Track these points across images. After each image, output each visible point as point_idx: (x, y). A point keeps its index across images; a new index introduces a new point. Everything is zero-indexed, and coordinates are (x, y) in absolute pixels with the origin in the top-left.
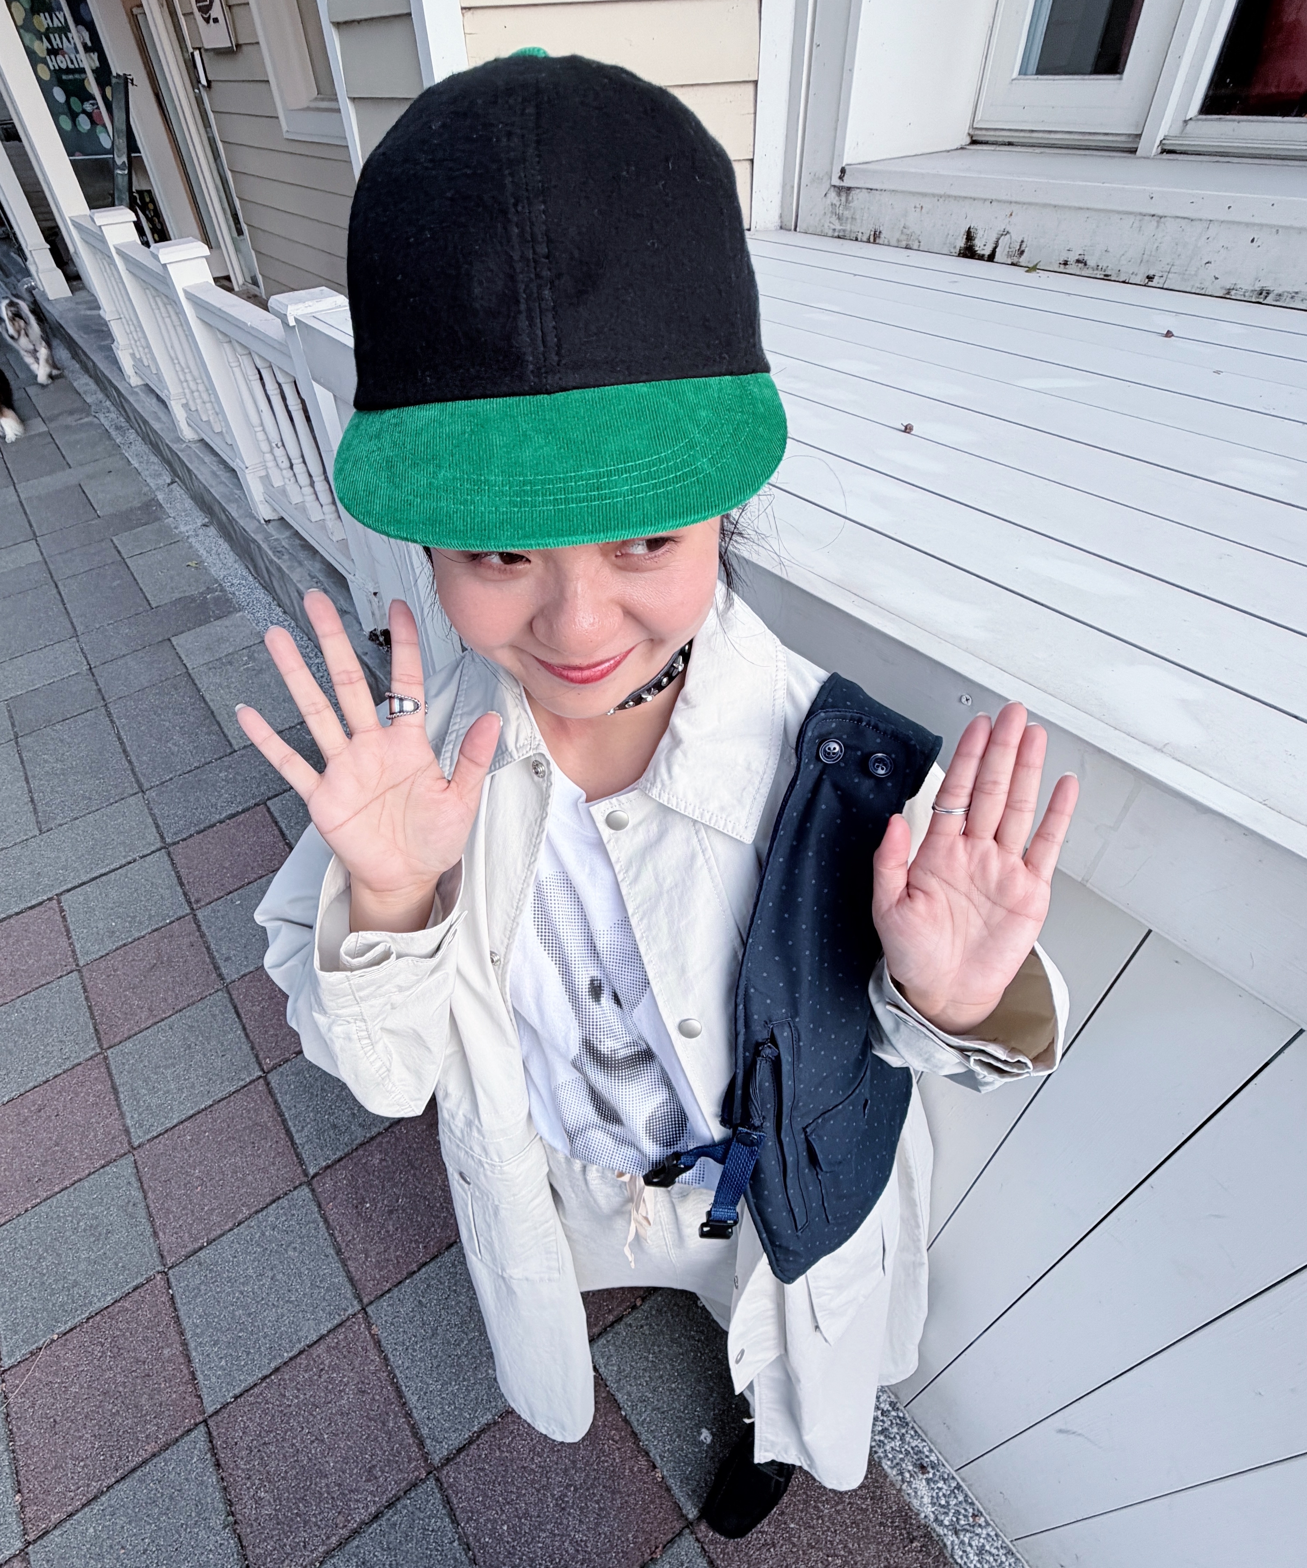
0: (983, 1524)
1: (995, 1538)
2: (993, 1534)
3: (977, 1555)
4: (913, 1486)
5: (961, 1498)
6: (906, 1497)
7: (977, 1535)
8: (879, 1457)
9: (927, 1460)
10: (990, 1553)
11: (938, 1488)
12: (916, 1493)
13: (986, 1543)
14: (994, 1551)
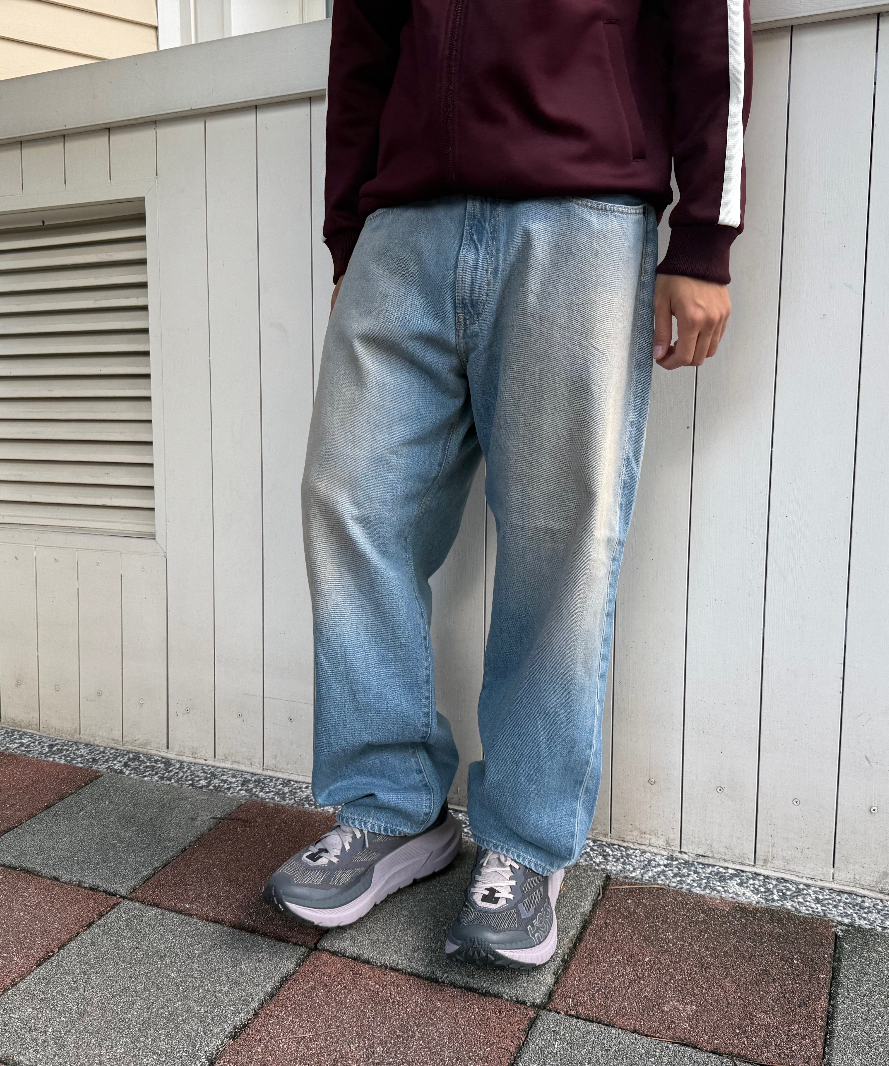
0: (805, 888)
1: (822, 891)
2: (817, 889)
3: (818, 903)
4: (730, 891)
5: (774, 882)
6: (730, 899)
7: (807, 894)
8: (687, 889)
9: (727, 875)
10: (826, 899)
11: (751, 884)
12: (737, 894)
13: (817, 896)
14: (828, 897)
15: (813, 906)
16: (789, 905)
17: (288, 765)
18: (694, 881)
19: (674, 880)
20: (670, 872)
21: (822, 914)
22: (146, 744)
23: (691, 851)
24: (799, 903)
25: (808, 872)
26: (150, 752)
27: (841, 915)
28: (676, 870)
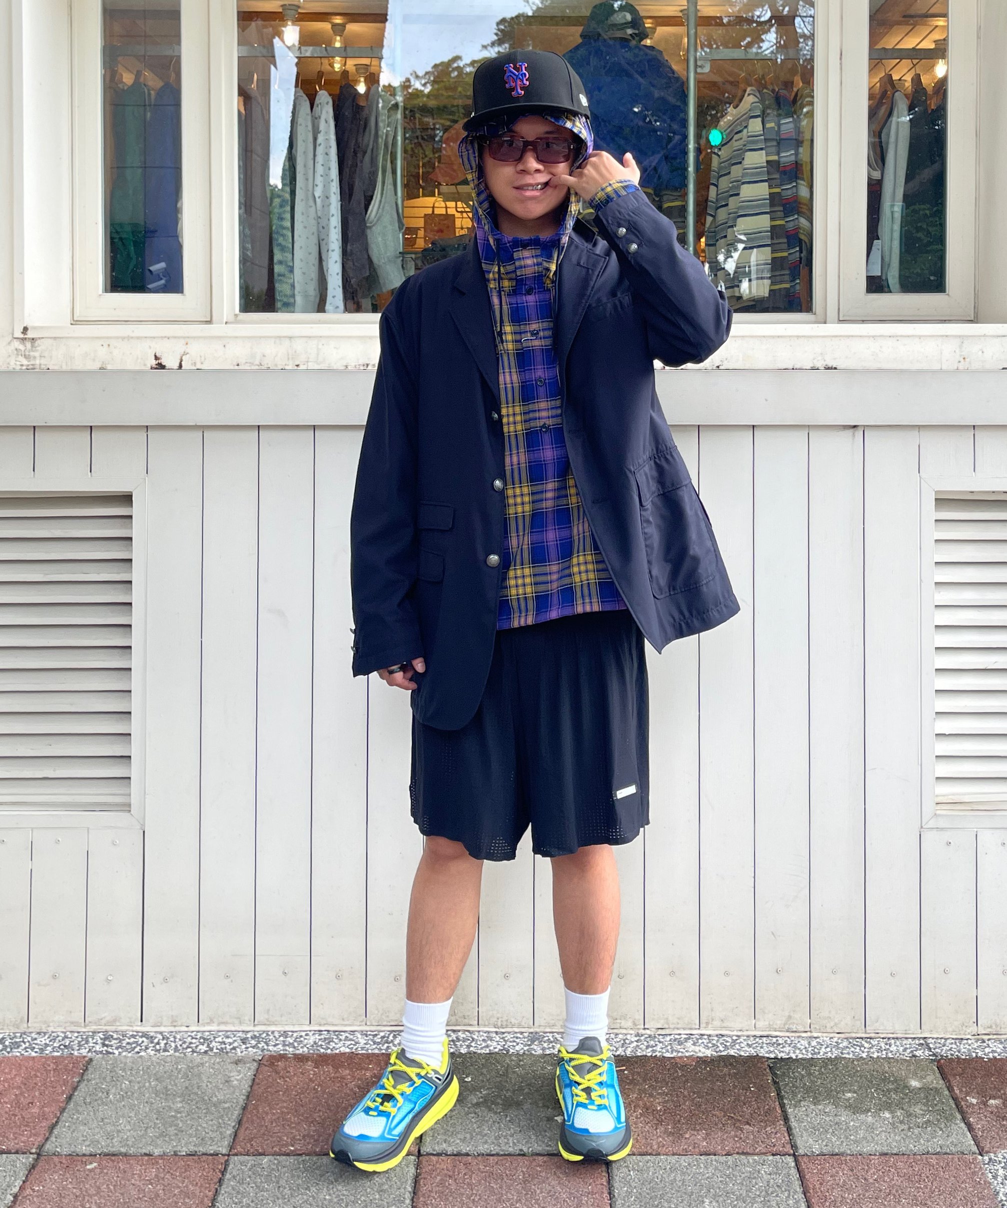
12: (695, 1052)
13: (747, 1042)
14: (754, 1042)
15: (748, 1050)
16: (732, 1052)
17: (281, 1016)
18: (662, 1048)
19: (648, 1051)
20: (642, 1046)
21: (755, 1054)
22: (115, 1021)
23: (652, 1026)
24: (738, 1049)
25: (739, 1026)
26: (120, 1028)
27: (767, 1052)
28: (645, 1043)
